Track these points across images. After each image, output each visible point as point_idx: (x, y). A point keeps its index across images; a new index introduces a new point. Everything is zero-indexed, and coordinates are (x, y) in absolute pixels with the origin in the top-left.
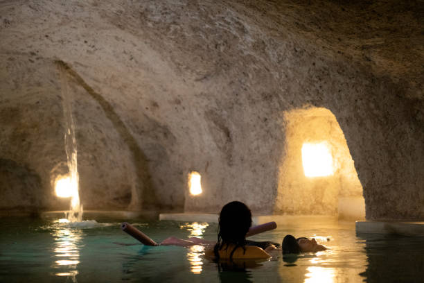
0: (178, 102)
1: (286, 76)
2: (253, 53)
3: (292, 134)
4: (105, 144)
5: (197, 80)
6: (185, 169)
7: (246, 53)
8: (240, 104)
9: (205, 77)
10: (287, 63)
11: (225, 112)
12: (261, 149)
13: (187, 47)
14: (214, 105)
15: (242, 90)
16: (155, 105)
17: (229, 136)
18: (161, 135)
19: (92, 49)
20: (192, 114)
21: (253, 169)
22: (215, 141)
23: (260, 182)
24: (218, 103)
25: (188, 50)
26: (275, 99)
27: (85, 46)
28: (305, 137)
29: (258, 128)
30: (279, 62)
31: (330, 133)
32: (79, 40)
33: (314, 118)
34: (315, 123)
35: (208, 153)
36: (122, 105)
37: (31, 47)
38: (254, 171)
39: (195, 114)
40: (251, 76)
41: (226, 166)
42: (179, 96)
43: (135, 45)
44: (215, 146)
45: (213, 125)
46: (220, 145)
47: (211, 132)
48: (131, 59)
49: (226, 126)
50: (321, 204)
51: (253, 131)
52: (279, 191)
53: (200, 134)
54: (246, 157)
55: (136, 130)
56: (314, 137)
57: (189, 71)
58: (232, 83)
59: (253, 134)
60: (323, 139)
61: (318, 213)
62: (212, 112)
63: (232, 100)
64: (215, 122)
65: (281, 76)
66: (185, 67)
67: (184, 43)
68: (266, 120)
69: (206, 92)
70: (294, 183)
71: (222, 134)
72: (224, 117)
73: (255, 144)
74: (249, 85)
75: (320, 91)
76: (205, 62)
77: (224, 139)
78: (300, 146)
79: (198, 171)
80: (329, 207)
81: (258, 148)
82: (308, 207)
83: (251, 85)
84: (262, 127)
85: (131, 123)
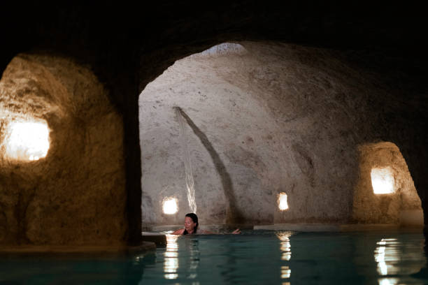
0: (270, 138)
1: (361, 119)
2: (335, 102)
3: (363, 162)
4: (205, 171)
5: (287, 121)
6: (274, 190)
7: (329, 101)
8: (322, 139)
9: (293, 119)
10: (363, 109)
11: (308, 145)
12: (338, 174)
13: (282, 97)
14: (300, 140)
15: (323, 129)
16: (250, 140)
17: (311, 163)
18: (253, 163)
19: (204, 98)
20: (282, 147)
21: (332, 189)
22: (300, 168)
23: (339, 199)
24: (303, 138)
25: (283, 99)
26: (351, 136)
27: (199, 96)
28: (373, 164)
29: (336, 157)
30: (356, 108)
31: (392, 160)
32: (194, 91)
33: (380, 149)
34: (381, 153)
35: (294, 177)
36: (222, 140)
37: (157, 97)
38: (333, 190)
39: (284, 147)
40: (331, 118)
41: (310, 187)
42: (271, 133)
43: (239, 95)
44: (301, 171)
45: (299, 155)
46: (305, 171)
47: (297, 161)
48: (234, 106)
49: (309, 156)
50: (387, 215)
51: (331, 160)
52: (354, 206)
53: (288, 163)
54: (326, 180)
55: (232, 159)
56: (380, 164)
57: (282, 114)
58: (316, 123)
59: (331, 162)
60: (388, 165)
61: (384, 223)
62: (297, 145)
63: (315, 136)
64: (300, 153)
65: (356, 119)
66: (278, 111)
67: (280, 94)
68: (342, 151)
69: (293, 130)
70: (366, 199)
71: (306, 162)
72: (308, 149)
73: (334, 170)
74: (329, 124)
75: (388, 129)
76: (295, 108)
77: (308, 166)
78: (370, 171)
79: (285, 192)
80: (393, 218)
81: (336, 172)
82: (377, 218)
83: (331, 124)
84: (339, 157)
85: (228, 154)
